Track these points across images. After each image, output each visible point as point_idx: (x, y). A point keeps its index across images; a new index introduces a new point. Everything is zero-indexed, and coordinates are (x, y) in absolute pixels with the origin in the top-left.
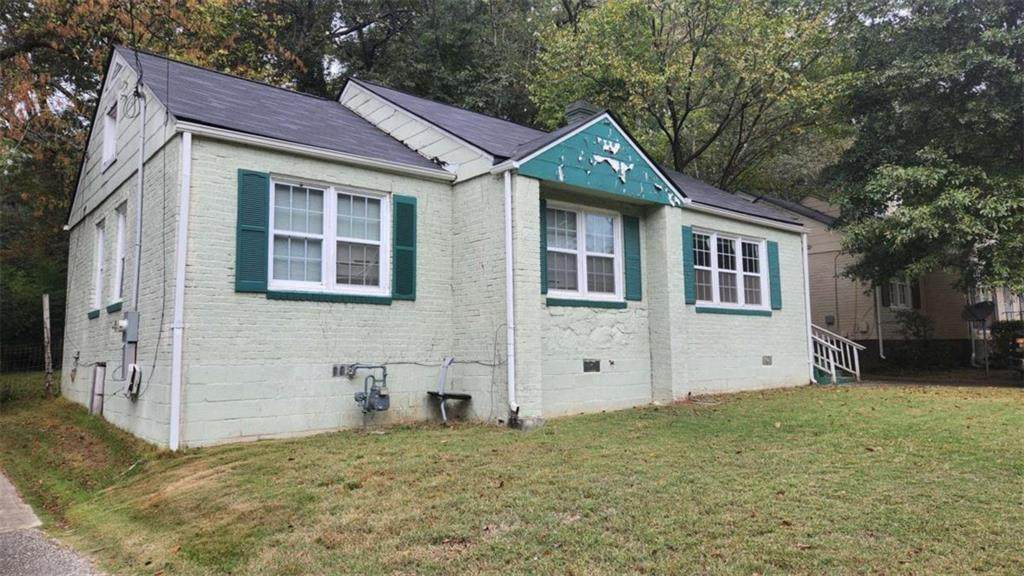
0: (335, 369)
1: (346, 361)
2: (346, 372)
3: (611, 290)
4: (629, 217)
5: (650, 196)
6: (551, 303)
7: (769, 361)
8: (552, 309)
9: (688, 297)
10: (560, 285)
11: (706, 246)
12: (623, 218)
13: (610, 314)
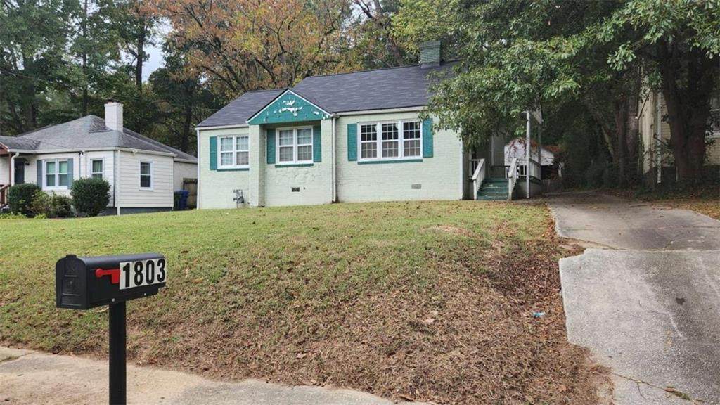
0: (234, 191)
1: (236, 189)
2: (236, 191)
3: (310, 159)
4: (317, 126)
5: (311, 118)
6: (277, 167)
7: (418, 187)
8: (278, 169)
9: (352, 157)
10: (287, 160)
11: (374, 130)
12: (314, 128)
13: (305, 169)
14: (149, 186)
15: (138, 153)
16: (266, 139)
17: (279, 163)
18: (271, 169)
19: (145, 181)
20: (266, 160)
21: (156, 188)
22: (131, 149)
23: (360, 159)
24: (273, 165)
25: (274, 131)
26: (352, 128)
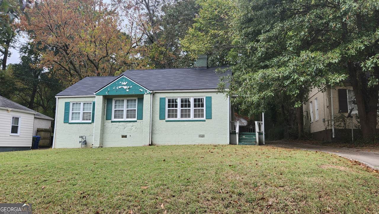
0: (80, 137)
1: (82, 135)
2: (82, 137)
3: (135, 117)
4: (141, 98)
5: (138, 93)
6: (112, 122)
7: (203, 136)
8: (113, 123)
9: (162, 117)
10: (119, 117)
11: (176, 102)
12: (138, 99)
13: (131, 124)
14: (16, 132)
15: (12, 111)
16: (106, 105)
17: (113, 119)
18: (108, 123)
19: (15, 130)
20: (105, 117)
21: (22, 134)
22: (7, 108)
23: (167, 119)
24: (110, 121)
25: (112, 100)
26: (162, 100)
